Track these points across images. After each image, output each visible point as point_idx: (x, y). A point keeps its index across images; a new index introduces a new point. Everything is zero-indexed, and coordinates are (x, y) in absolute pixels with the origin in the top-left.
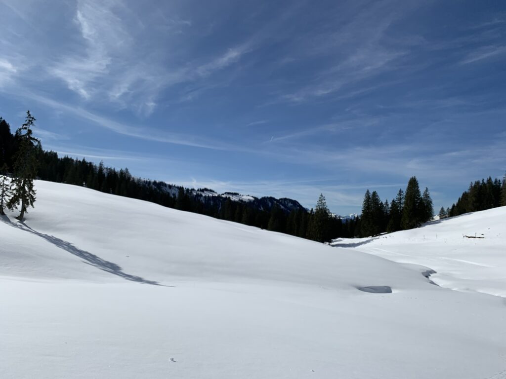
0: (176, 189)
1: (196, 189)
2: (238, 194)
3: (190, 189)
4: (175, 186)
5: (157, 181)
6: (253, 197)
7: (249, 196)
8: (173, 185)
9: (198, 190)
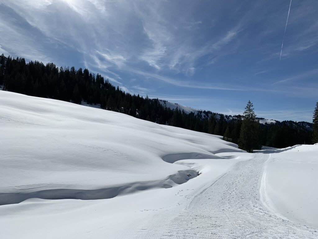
0: (219, 116)
1: (233, 116)
2: (264, 119)
3: (228, 115)
4: (218, 113)
5: (206, 111)
6: (275, 121)
7: (272, 120)
8: (217, 113)
9: (234, 116)
